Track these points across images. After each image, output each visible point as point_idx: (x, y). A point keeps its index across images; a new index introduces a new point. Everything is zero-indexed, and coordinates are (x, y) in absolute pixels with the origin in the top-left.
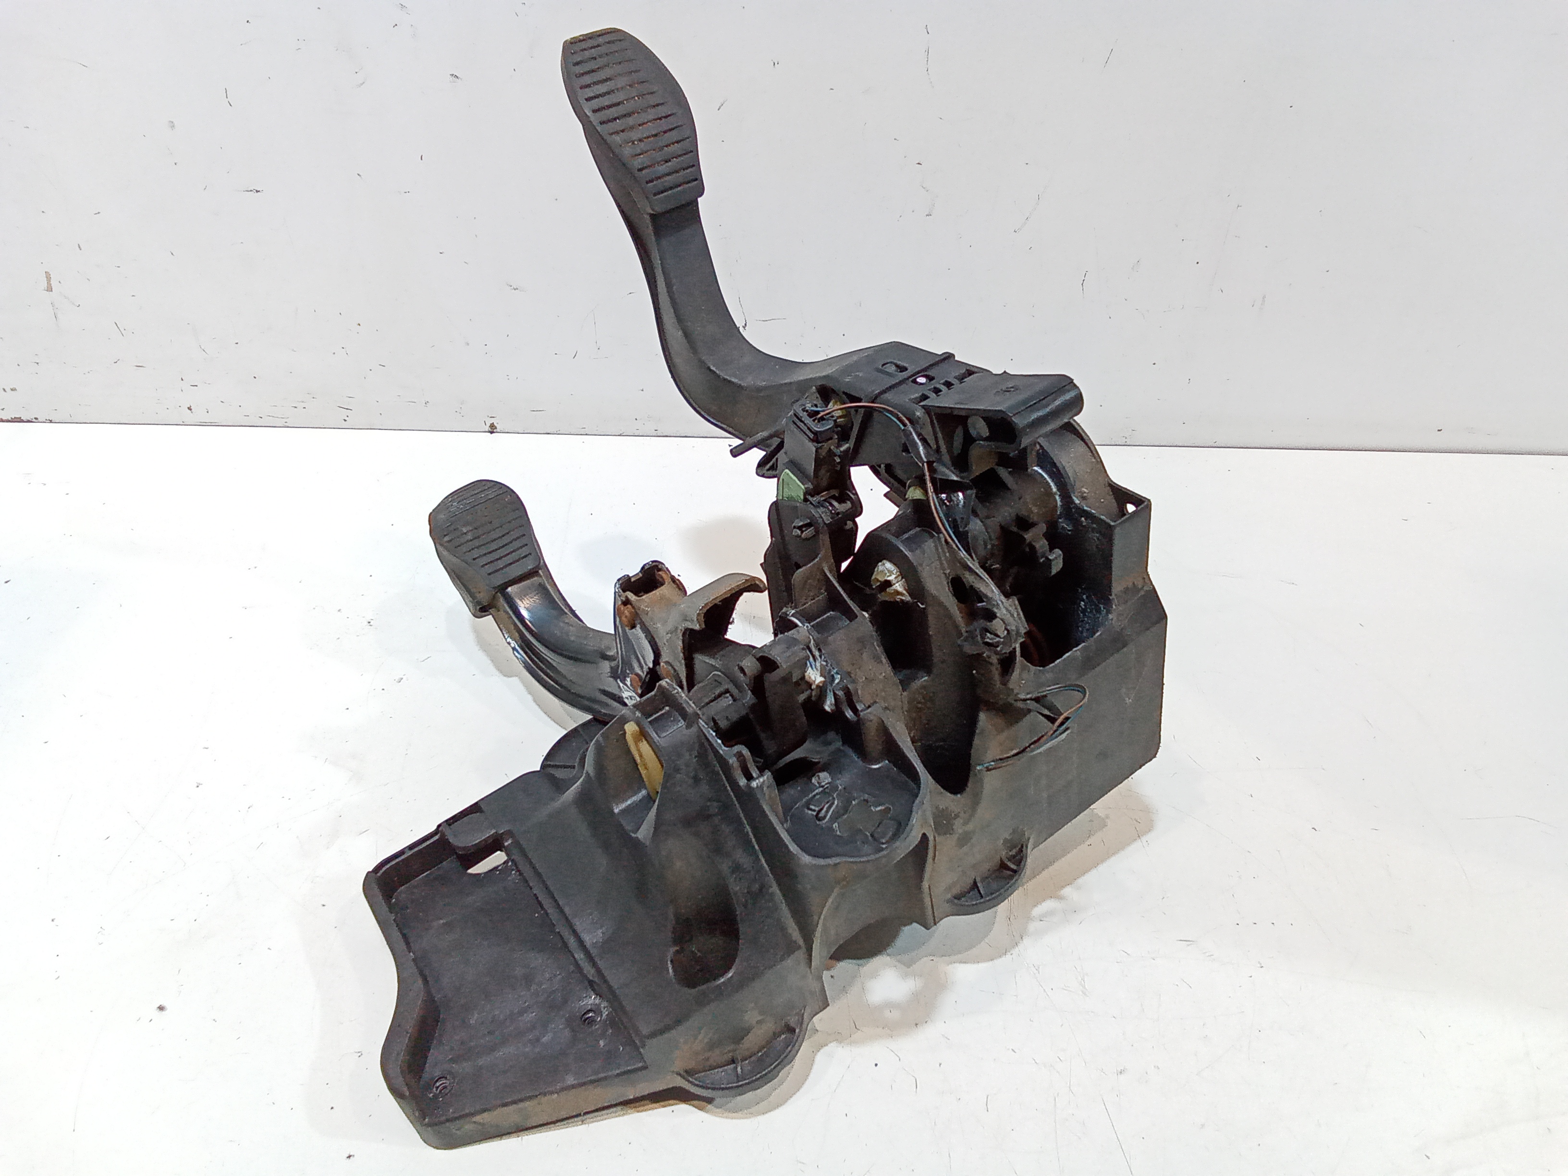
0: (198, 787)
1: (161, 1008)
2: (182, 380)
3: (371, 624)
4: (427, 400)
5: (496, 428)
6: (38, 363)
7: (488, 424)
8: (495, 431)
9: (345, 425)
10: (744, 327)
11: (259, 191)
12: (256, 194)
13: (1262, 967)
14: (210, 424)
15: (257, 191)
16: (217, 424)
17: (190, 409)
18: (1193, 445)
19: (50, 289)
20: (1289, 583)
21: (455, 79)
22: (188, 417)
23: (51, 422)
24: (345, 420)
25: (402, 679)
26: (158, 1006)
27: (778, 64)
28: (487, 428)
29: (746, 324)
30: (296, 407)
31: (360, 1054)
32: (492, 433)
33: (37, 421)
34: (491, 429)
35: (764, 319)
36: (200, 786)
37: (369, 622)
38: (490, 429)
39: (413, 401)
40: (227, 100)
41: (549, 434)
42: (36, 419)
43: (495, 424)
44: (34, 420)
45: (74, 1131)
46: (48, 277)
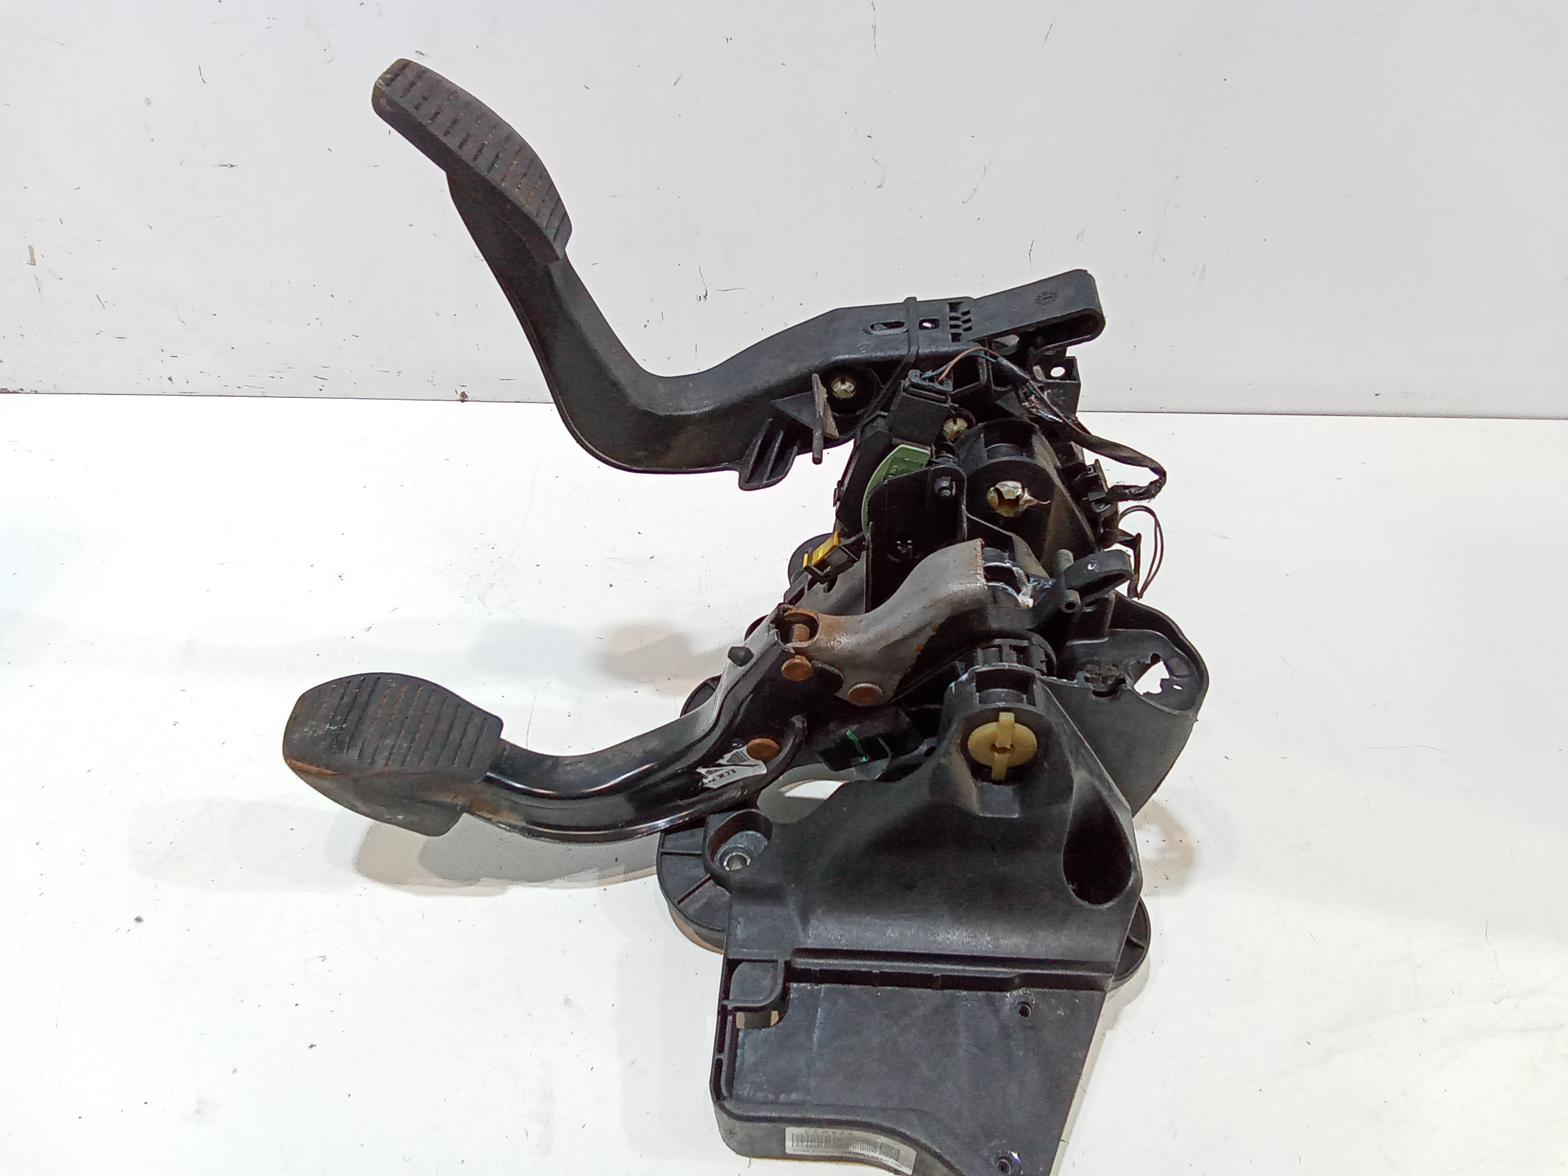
0: (175, 725)
1: (138, 920)
2: (162, 351)
3: (342, 578)
4: (399, 370)
5: (467, 397)
6: (22, 336)
7: (459, 393)
8: (466, 399)
9: (321, 394)
10: (705, 297)
11: (233, 166)
12: (231, 168)
13: (1167, 879)
14: (190, 394)
15: (232, 166)
16: (197, 394)
17: (170, 379)
18: (1141, 411)
19: (33, 262)
20: (1222, 537)
21: (421, 55)
22: (168, 387)
23: (36, 392)
24: (321, 390)
25: (371, 627)
26: (136, 917)
27: (731, 39)
28: (458, 397)
29: (706, 294)
30: (273, 377)
31: (323, 958)
32: (463, 401)
33: (22, 392)
34: (463, 397)
35: (724, 289)
36: (177, 724)
37: (340, 576)
38: (461, 398)
39: (386, 370)
40: (201, 77)
41: (518, 402)
42: (21, 389)
43: (466, 393)
44: (20, 391)
45: (56, 1026)
46: (31, 251)
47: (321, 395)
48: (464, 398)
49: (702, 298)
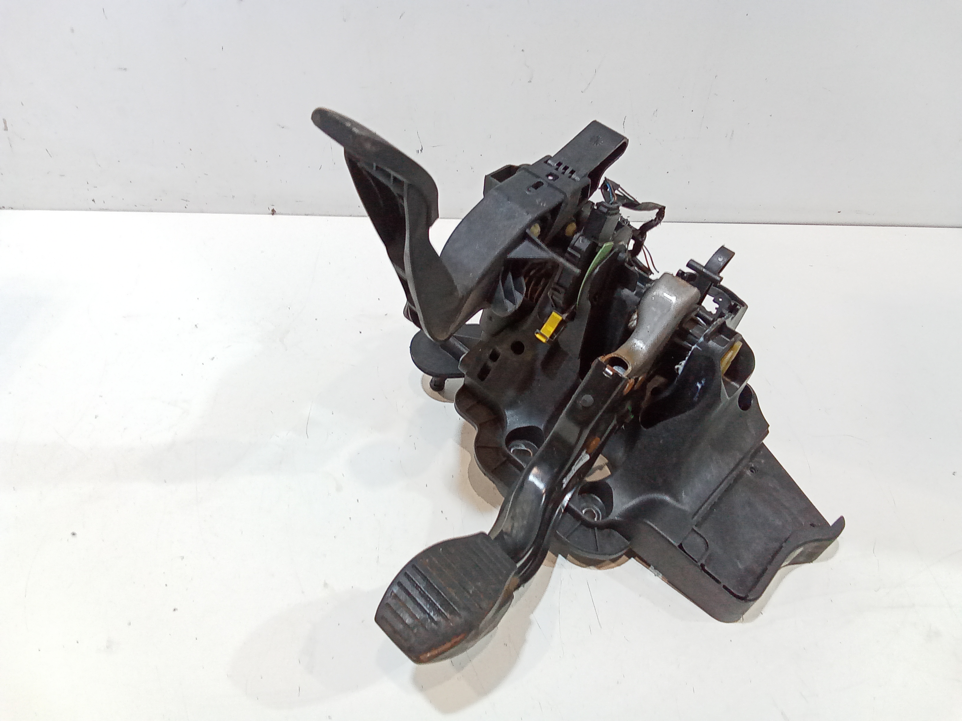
2: (88, 183)
4: (233, 195)
5: (275, 212)
6: (2, 174)
7: (271, 210)
10: (421, 151)
12: (125, 71)
14: (106, 210)
15: (125, 69)
16: (110, 210)
17: (93, 200)
18: (692, 222)
19: (6, 129)
22: (92, 205)
23: (12, 208)
24: (186, 207)
28: (270, 211)
29: (422, 149)
30: (156, 200)
32: (273, 214)
39: (225, 195)
40: (103, 17)
41: (307, 215)
42: (3, 207)
43: (275, 209)
46: (5, 122)
47: (186, 210)
48: (273, 212)
49: (419, 151)
